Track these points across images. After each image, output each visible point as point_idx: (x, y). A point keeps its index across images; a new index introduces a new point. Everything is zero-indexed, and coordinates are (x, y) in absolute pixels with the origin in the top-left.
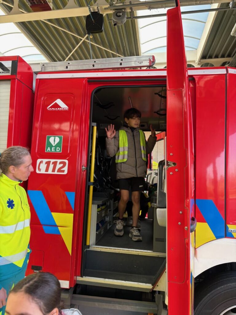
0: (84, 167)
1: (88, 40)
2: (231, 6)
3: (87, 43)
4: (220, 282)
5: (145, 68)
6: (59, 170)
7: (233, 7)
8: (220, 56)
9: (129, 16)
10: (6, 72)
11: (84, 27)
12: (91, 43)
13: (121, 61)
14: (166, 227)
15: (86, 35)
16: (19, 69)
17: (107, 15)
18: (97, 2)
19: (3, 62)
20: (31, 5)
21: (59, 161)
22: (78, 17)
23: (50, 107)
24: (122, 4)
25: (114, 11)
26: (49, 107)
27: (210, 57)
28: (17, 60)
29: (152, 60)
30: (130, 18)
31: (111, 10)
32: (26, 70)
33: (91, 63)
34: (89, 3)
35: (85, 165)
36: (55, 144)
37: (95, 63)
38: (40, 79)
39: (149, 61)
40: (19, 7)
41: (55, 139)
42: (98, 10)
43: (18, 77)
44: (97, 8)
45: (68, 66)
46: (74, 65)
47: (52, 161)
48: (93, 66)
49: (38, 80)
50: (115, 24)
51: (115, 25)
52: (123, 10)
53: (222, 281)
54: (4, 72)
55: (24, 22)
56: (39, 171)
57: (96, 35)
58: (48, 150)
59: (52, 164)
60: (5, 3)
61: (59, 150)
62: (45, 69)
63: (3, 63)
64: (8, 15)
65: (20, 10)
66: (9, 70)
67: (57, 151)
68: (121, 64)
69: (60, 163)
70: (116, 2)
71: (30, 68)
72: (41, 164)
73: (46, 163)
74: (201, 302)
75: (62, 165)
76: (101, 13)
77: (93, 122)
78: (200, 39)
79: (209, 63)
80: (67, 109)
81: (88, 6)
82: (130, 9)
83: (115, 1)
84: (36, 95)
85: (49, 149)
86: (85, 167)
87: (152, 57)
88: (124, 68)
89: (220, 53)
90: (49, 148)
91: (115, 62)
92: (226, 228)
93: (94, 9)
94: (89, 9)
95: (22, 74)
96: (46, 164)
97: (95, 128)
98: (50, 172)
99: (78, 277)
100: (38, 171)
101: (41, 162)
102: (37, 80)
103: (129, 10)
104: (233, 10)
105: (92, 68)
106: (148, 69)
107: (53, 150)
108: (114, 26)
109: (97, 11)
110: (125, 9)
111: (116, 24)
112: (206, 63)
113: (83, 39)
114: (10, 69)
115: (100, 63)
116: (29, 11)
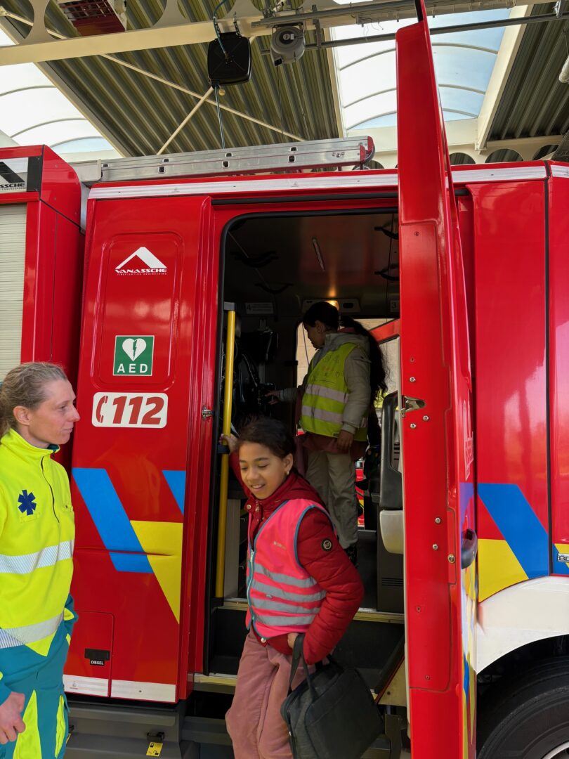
0: (206, 411)
1: (215, 100)
2: (557, 11)
3: (211, 108)
4: (540, 682)
5: (350, 169)
6: (147, 419)
7: (563, 13)
8: (534, 131)
9: (312, 41)
10: (15, 185)
11: (204, 71)
12: (221, 106)
13: (292, 153)
14: (402, 555)
15: (209, 88)
16: (47, 177)
17: (259, 38)
18: (234, 9)
19: (9, 162)
20: (74, 20)
21: (146, 396)
22: (188, 47)
23: (122, 268)
24: (293, 13)
25: (275, 30)
26: (119, 267)
27: (511, 135)
28: (42, 156)
29: (366, 148)
30: (315, 45)
31: (268, 27)
32: (63, 178)
33: (219, 159)
34: (214, 12)
35: (210, 404)
36: (137, 356)
37: (229, 158)
38: (97, 200)
39: (359, 151)
40: (47, 26)
41: (135, 343)
42: (237, 28)
43: (45, 196)
44: (235, 22)
45: (165, 167)
46: (179, 164)
47: (130, 396)
48: (226, 164)
49: (92, 204)
50: (278, 61)
51: (278, 63)
52: (298, 27)
53: (544, 681)
54: (10, 186)
55: (60, 61)
56: (99, 420)
57: (234, 89)
58: (119, 370)
59: (130, 404)
60: (12, 16)
61: (145, 370)
62: (109, 176)
63: (7, 164)
64: (22, 44)
65: (50, 32)
66: (22, 181)
67: (141, 372)
68: (292, 159)
69: (150, 401)
70: (278, 7)
71: (72, 174)
72: (104, 404)
73: (117, 401)
74: (494, 733)
75: (153, 406)
76: (243, 35)
77: (225, 300)
78: (484, 93)
79: (506, 150)
80: (163, 271)
81: (211, 18)
82: (314, 24)
83: (276, 6)
84: (87, 238)
85: (121, 368)
86: (209, 409)
87: (366, 142)
88: (300, 168)
89: (533, 124)
90: (121, 365)
91: (277, 155)
92: (552, 552)
93: (226, 27)
94: (216, 25)
95: (53, 187)
96: (114, 404)
97: (232, 315)
98: (125, 423)
99: (196, 675)
100: (95, 422)
101: (103, 400)
102: (90, 201)
103: (311, 27)
104: (564, 21)
105: (222, 169)
106: (358, 169)
107: (132, 370)
108: (275, 67)
109: (233, 30)
110: (302, 24)
111: (281, 60)
112: (500, 151)
113: (203, 99)
114: (25, 178)
115: (242, 158)
116: (71, 35)
